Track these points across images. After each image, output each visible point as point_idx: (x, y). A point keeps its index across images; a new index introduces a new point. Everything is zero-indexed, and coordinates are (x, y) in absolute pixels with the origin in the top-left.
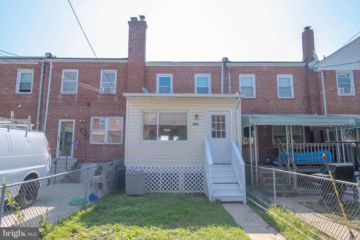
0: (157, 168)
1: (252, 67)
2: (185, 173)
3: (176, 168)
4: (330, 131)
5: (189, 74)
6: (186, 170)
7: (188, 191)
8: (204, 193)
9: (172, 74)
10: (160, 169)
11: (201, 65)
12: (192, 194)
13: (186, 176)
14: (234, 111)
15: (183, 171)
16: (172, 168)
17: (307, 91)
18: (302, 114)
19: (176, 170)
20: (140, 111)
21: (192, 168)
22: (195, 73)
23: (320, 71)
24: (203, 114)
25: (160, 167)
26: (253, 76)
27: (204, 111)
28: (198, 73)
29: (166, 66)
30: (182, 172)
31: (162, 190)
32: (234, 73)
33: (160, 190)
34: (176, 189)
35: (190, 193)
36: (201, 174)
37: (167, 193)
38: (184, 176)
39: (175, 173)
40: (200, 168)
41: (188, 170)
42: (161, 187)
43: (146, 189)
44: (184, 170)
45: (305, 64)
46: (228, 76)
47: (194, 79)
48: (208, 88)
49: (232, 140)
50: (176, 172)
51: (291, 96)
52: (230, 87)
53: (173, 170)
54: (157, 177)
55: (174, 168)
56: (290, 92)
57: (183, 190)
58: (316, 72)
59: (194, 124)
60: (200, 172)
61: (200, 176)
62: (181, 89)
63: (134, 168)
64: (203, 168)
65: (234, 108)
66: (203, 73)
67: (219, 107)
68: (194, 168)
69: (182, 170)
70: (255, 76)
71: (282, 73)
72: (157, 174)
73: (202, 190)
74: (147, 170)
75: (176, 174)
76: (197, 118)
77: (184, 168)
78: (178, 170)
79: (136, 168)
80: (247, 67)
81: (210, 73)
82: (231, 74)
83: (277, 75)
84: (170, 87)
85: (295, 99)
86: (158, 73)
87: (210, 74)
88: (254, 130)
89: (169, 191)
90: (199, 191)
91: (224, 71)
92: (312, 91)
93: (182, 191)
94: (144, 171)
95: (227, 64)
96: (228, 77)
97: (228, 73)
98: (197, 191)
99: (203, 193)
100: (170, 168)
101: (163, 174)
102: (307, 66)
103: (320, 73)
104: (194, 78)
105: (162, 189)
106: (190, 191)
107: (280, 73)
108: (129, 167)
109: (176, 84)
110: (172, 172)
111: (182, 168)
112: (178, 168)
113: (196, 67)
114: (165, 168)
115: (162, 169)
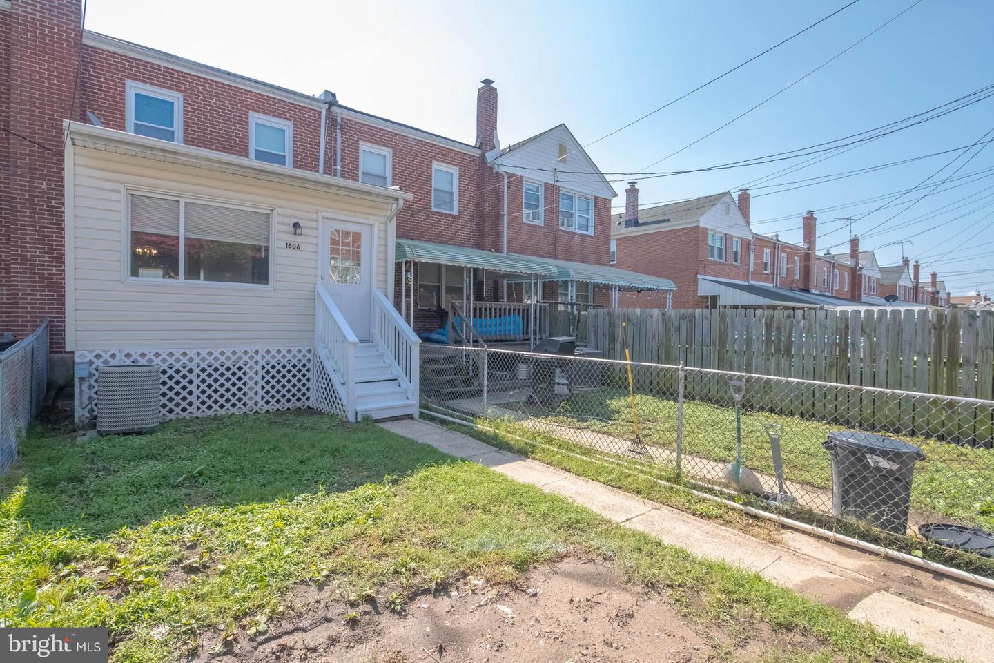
0: (184, 354)
1: (388, 131)
2: (265, 365)
3: (240, 353)
4: (509, 282)
5: (234, 108)
6: (268, 357)
7: (273, 407)
8: (312, 407)
9: (180, 95)
10: (195, 357)
11: (269, 92)
12: (284, 413)
13: (268, 372)
14: (383, 227)
15: (260, 360)
16: (228, 353)
17: (479, 203)
18: (467, 247)
19: (240, 358)
20: (120, 187)
21: (284, 352)
22: (252, 110)
23: (504, 173)
24: (313, 224)
25: (195, 351)
26: (388, 153)
27: (314, 216)
28: (259, 112)
29: (159, 66)
30: (256, 363)
31: (201, 410)
32: (349, 136)
33: (194, 411)
34: (239, 405)
35: (278, 410)
36: (304, 366)
37: (215, 418)
38: (263, 373)
39: (237, 366)
40: (304, 352)
41: (273, 357)
42: (197, 403)
43: (164, 411)
44: (263, 357)
45: (480, 152)
46: (335, 138)
47: (247, 124)
48: (284, 157)
49: (374, 288)
50: (240, 364)
51: (451, 209)
52: (339, 168)
53: (233, 358)
54: (184, 377)
55: (234, 353)
56: (451, 202)
57: (259, 405)
58: (498, 173)
59: (289, 246)
60: (304, 361)
61: (304, 371)
63: (106, 357)
64: (309, 351)
65: (383, 220)
66: (274, 115)
67: (351, 211)
68: (289, 351)
69: (258, 358)
70: (391, 153)
71: (442, 161)
72: (184, 371)
73: (306, 401)
74: (164, 361)
75: (240, 368)
76: (298, 231)
77: (262, 352)
78: (246, 358)
79: (113, 356)
80: (377, 128)
81: (291, 120)
82: (342, 137)
83: (434, 162)
84: (173, 132)
85: (459, 217)
86: (132, 79)
87: (291, 124)
88: (410, 271)
89: (223, 412)
90: (299, 404)
91: (326, 123)
92: (488, 207)
93: (256, 409)
94: (153, 364)
95: (334, 109)
96: (336, 141)
97: (335, 132)
98: (294, 405)
99: (309, 407)
100: (222, 353)
101: (203, 370)
102: (483, 157)
103: (503, 176)
104: (248, 122)
105: (199, 408)
106: (278, 406)
107: (438, 160)
108: (87, 354)
109: (194, 127)
110: (228, 364)
111: (257, 352)
112: (246, 352)
113: (254, 94)
114: (210, 354)
115: (201, 357)
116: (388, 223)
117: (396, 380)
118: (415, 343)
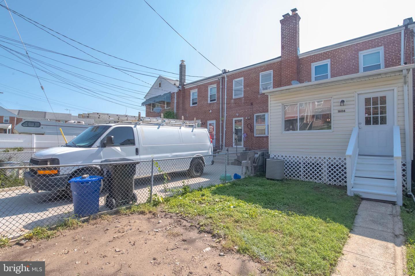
0: (298, 157)
2: (329, 164)
3: (318, 158)
5: (351, 54)
6: (330, 161)
7: (332, 183)
9: (329, 60)
10: (301, 158)
11: (368, 39)
12: (338, 186)
13: (330, 167)
14: (400, 89)
15: (326, 162)
16: (313, 158)
19: (318, 160)
21: (337, 159)
22: (360, 51)
24: (352, 99)
25: (301, 156)
28: (364, 50)
29: (322, 53)
31: (304, 178)
33: (302, 178)
34: (318, 179)
35: (335, 184)
37: (309, 182)
38: (327, 167)
39: (317, 163)
41: (332, 161)
42: (302, 175)
43: (284, 175)
44: (327, 160)
46: (413, 41)
48: (380, 64)
50: (318, 162)
53: (315, 160)
54: (298, 165)
55: (315, 158)
57: (326, 181)
59: (339, 111)
63: (277, 156)
65: (400, 85)
66: (372, 48)
67: (376, 86)
69: (325, 160)
72: (298, 163)
75: (318, 164)
77: (327, 158)
78: (320, 160)
79: (279, 156)
81: (382, 46)
84: (328, 74)
86: (313, 62)
89: (311, 180)
91: (405, 37)
94: (281, 159)
95: (410, 26)
97: (413, 38)
98: (343, 184)
100: (311, 158)
101: (304, 163)
104: (358, 57)
106: (334, 183)
108: (273, 155)
110: (313, 162)
111: (325, 158)
112: (320, 158)
113: (361, 43)
114: (306, 157)
115: (303, 158)
116: (404, 85)
117: (393, 180)
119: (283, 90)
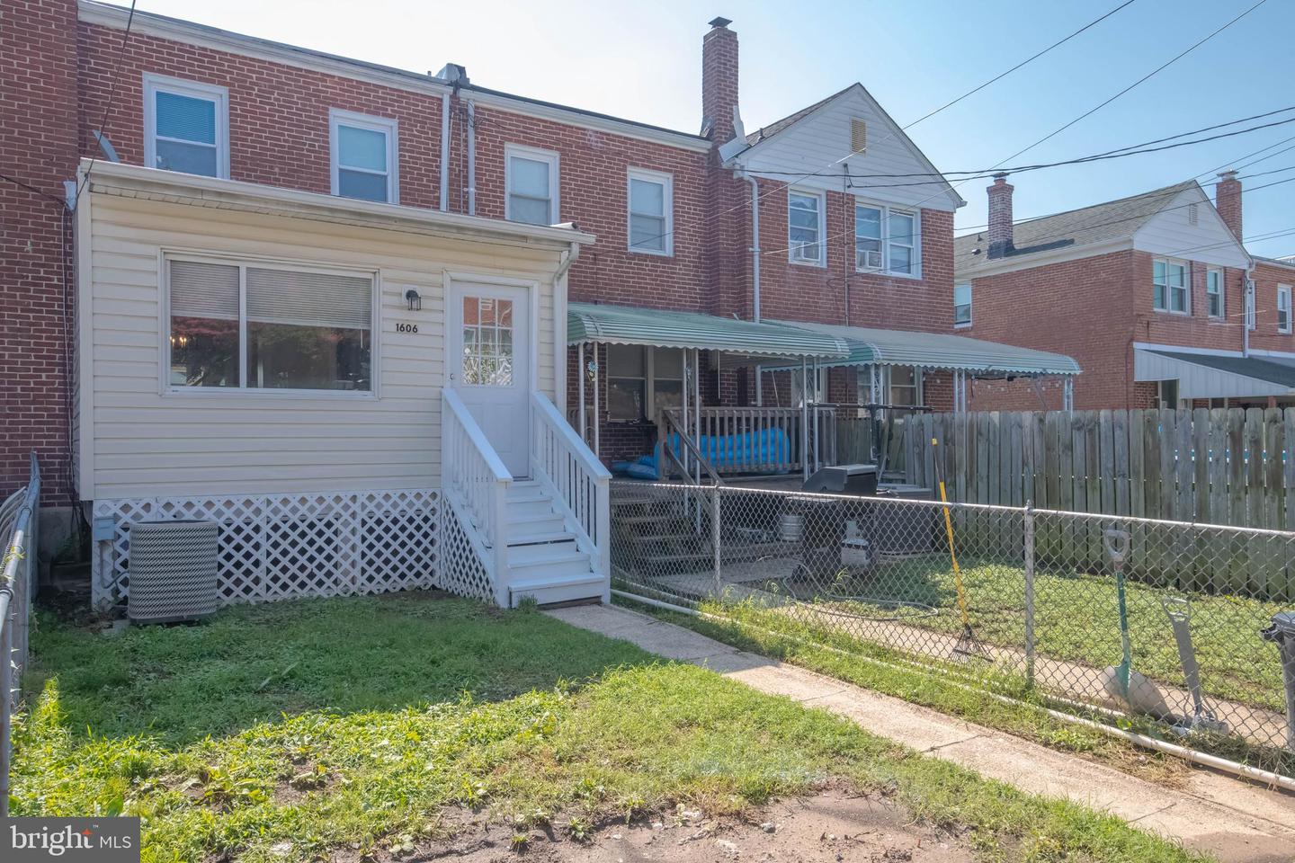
0: (248, 503)
1: (551, 122)
2: (367, 519)
3: (329, 501)
4: (766, 370)
5: (305, 105)
6: (371, 506)
7: (379, 586)
8: (438, 586)
9: (224, 91)
10: (263, 507)
11: (358, 74)
12: (395, 596)
13: (371, 531)
14: (546, 290)
15: (358, 510)
16: (312, 501)
17: (710, 234)
18: (691, 311)
19: (330, 508)
20: (154, 250)
21: (395, 498)
22: (334, 105)
23: (752, 180)
24: (437, 292)
25: (263, 498)
26: (552, 158)
27: (438, 279)
28: (344, 107)
29: (191, 46)
30: (354, 515)
31: (272, 591)
32: (488, 135)
33: (263, 592)
34: (329, 582)
35: (387, 591)
36: (426, 519)
37: (294, 602)
38: (363, 531)
39: (324, 521)
40: (426, 497)
41: (379, 506)
42: (266, 580)
43: (219, 592)
44: (364, 507)
45: (709, 145)
46: (466, 141)
47: (326, 128)
48: (386, 177)
49: (534, 391)
50: (330, 517)
51: (662, 247)
52: (472, 190)
53: (320, 508)
54: (248, 538)
55: (321, 500)
56: (662, 236)
57: (358, 584)
58: (741, 180)
59: (401, 328)
60: (426, 512)
61: (426, 527)
62: (271, 167)
63: (137, 508)
64: (434, 496)
65: (546, 278)
66: (368, 112)
67: (495, 267)
68: (403, 496)
69: (355, 507)
70: (558, 158)
71: (643, 166)
72: (248, 530)
73: (429, 577)
74: (219, 514)
75: (329, 525)
76: (415, 305)
77: (362, 499)
78: (338, 508)
79: (147, 507)
80: (532, 119)
81: (394, 117)
82: (476, 138)
83: (629, 168)
84: (214, 149)
85: (674, 260)
86: (152, 70)
87: (394, 123)
88: (593, 360)
89: (304, 593)
90: (418, 582)
91: (450, 118)
92: (725, 242)
93: (353, 589)
94: (204, 518)
95: (463, 93)
96: (467, 146)
97: (465, 131)
98: (410, 583)
99: (433, 587)
100: (303, 501)
101: (276, 528)
102: (714, 153)
103: (751, 184)
104: (327, 126)
105: (268, 588)
106: (386, 585)
107: (637, 165)
108: (110, 504)
109: (246, 140)
110: (312, 518)
111: (354, 498)
112: (338, 499)
113: (336, 79)
114: (285, 502)
115: (272, 507)
116: (556, 283)
117: (573, 540)
118: (602, 480)
119: (202, 192)
